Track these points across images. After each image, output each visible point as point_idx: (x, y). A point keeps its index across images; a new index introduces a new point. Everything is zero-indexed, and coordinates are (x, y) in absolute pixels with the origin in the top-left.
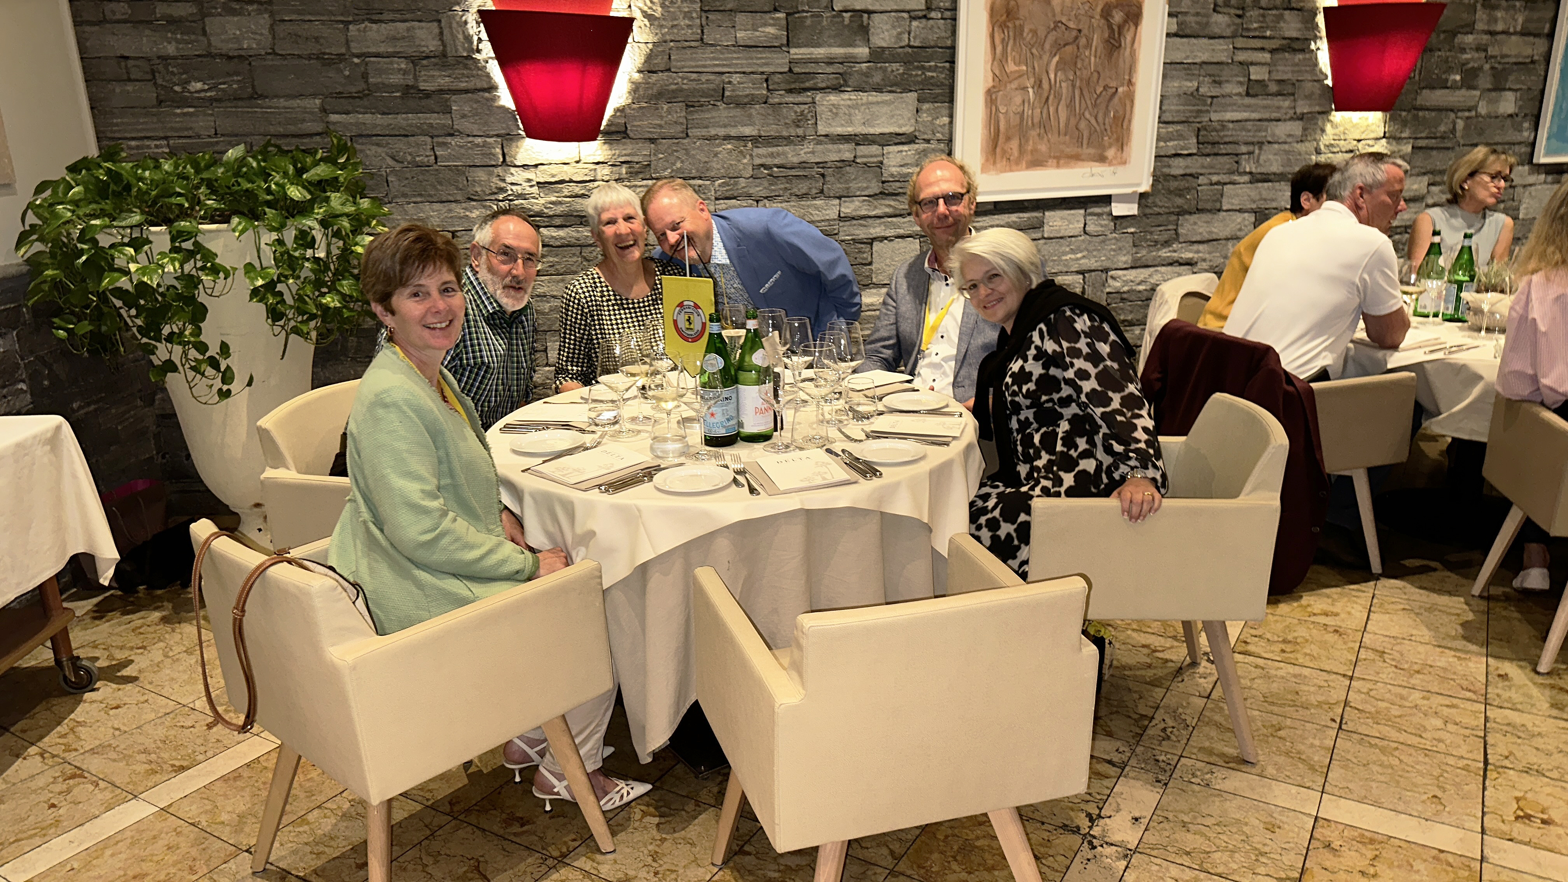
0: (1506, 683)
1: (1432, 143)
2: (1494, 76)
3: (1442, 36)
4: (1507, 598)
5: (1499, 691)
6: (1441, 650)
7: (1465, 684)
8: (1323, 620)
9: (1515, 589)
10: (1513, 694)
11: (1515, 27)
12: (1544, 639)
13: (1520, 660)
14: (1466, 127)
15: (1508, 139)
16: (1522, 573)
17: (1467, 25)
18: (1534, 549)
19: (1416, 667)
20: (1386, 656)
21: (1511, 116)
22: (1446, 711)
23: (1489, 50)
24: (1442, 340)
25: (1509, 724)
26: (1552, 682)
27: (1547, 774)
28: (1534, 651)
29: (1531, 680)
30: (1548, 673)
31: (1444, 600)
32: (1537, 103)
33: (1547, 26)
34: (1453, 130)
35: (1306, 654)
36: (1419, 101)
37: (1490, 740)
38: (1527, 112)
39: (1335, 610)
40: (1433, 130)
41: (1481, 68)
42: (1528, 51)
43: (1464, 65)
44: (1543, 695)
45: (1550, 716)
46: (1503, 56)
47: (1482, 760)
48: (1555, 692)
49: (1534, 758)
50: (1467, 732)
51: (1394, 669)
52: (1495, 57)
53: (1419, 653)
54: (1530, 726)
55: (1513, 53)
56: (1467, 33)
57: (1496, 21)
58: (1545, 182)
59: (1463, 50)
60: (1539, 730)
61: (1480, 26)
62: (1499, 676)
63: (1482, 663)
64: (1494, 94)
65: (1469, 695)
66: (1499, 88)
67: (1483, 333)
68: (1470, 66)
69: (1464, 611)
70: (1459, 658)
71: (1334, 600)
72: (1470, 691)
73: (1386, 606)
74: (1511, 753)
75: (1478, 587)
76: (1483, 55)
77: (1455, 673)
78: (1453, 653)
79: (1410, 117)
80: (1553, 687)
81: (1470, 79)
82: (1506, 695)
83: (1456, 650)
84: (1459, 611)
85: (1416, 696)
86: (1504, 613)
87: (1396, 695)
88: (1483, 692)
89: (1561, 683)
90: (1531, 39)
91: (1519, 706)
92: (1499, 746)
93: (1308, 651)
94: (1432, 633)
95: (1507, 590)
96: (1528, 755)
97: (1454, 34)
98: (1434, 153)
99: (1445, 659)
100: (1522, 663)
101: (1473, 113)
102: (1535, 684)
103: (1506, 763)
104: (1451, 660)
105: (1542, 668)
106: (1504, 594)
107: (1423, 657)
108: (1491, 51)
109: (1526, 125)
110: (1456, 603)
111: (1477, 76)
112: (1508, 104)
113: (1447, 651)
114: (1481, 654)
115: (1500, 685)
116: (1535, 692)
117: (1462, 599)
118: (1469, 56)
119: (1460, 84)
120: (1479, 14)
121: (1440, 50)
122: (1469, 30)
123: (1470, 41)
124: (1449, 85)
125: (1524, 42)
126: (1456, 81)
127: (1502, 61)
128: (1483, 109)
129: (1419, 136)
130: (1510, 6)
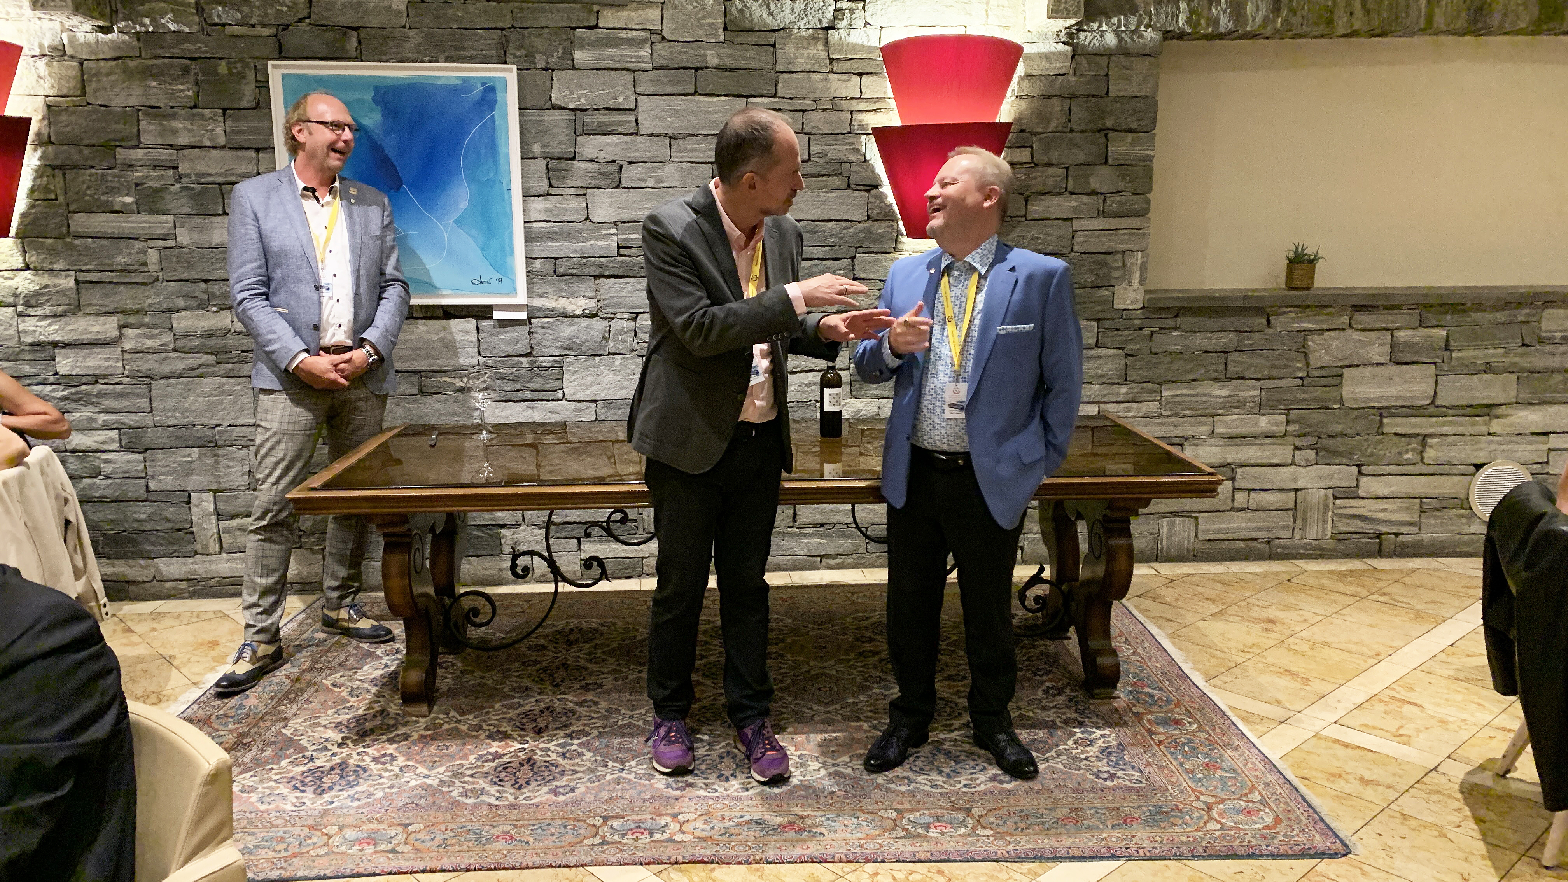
1: (110, 276)
2: (193, 199)
11: (211, 140)
17: (129, 138)
23: (180, 166)
34: (145, 262)
36: (74, 228)
40: (107, 261)
41: (165, 189)
43: (138, 185)
52: (188, 176)
56: (131, 147)
57: (175, 132)
59: (132, 167)
61: (148, 139)
64: (198, 219)
66: (204, 213)
68: (148, 186)
76: (168, 172)
79: (62, 245)
81: (150, 202)
97: (111, 148)
101: (171, 243)
108: (181, 168)
111: (164, 198)
118: (140, 174)
119: (134, 207)
120: (143, 124)
121: (92, 167)
122: (134, 143)
123: (140, 156)
124: (116, 208)
125: (238, 157)
126: (129, 204)
127: (203, 180)
128: (183, 237)
129: (84, 268)
130: (194, 115)
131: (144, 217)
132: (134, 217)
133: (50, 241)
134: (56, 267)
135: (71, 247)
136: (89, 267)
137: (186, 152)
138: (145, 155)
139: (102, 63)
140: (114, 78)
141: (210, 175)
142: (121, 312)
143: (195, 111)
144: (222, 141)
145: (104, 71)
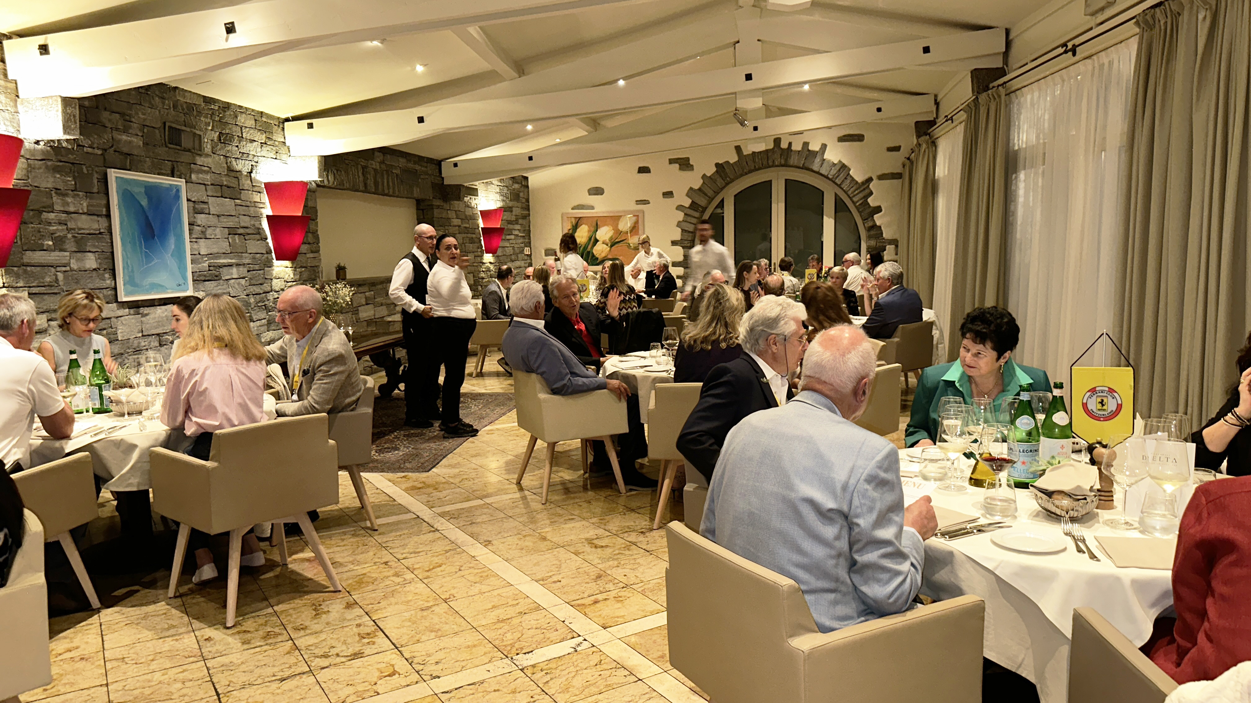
0: (212, 642)
1: (42, 290)
2: (77, 243)
3: (31, 213)
4: (192, 592)
5: (210, 649)
6: (162, 640)
7: (186, 654)
8: (68, 655)
9: (195, 584)
10: (219, 647)
11: (82, 209)
12: (225, 606)
13: (214, 625)
14: (65, 278)
15: (97, 285)
16: (197, 572)
17: (49, 207)
18: (200, 553)
19: (151, 658)
20: (126, 659)
21: (94, 269)
22: (181, 676)
23: (69, 224)
24: (100, 426)
25: (222, 666)
26: (238, 630)
27: (255, 683)
28: (221, 616)
29: (225, 634)
30: (234, 626)
31: (151, 608)
32: (111, 261)
33: (104, 210)
34: (57, 280)
35: (65, 684)
36: (26, 260)
37: (214, 680)
38: (106, 267)
39: (74, 645)
40: (42, 281)
41: (65, 237)
42: (96, 226)
43: (52, 234)
44: (235, 639)
45: (244, 650)
46: (80, 229)
47: (215, 694)
48: (241, 635)
49: (244, 678)
50: (200, 682)
51: (135, 666)
52: (74, 229)
53: (149, 648)
54: (235, 661)
55: (86, 227)
56: (49, 212)
57: (68, 204)
58: (130, 314)
59: (50, 224)
60: (241, 660)
61: (57, 207)
62: (206, 640)
63: (191, 637)
64: (79, 255)
65: (192, 659)
66: (81, 250)
67: (126, 416)
68: (56, 235)
69: (169, 610)
70: (177, 640)
71: (71, 638)
72: (191, 657)
73: (114, 627)
74: (230, 682)
75: (171, 592)
76: (65, 227)
77: (177, 650)
78: (171, 639)
79: (21, 271)
80: (239, 632)
81: (59, 244)
82: (214, 649)
83: (173, 636)
84: (164, 611)
85: (157, 676)
86: (194, 601)
87: (144, 681)
88: (200, 654)
89: (243, 628)
90: (95, 217)
91: (224, 653)
92: (221, 681)
93: (67, 681)
94: (153, 632)
95: (190, 586)
96: (241, 678)
97: (40, 212)
98: (46, 297)
99: (168, 644)
100: (216, 627)
101: (68, 268)
102: (228, 635)
103: (230, 689)
104: (172, 643)
105: (229, 625)
106: (189, 589)
107: (152, 649)
108: (70, 225)
109: (107, 276)
110: (161, 606)
111: (64, 242)
112: (91, 262)
113: (167, 639)
114: (189, 632)
115: (208, 645)
116: (230, 639)
117: (163, 603)
118: (55, 228)
119: (53, 247)
120: (55, 199)
121: (32, 223)
122: (50, 210)
123: (53, 217)
124: (45, 248)
125: (91, 219)
126: (50, 245)
127: (80, 232)
128: (74, 265)
129: (31, 285)
130: (75, 195)
131: (57, 253)
132: (53, 254)
133: (15, 269)
134: (19, 285)
135: (25, 272)
136: (34, 284)
137: (73, 215)
138: (56, 216)
139: (36, 162)
140: (41, 171)
141: (83, 229)
142: (48, 312)
143: (75, 192)
144: (85, 211)
145: (37, 166)
